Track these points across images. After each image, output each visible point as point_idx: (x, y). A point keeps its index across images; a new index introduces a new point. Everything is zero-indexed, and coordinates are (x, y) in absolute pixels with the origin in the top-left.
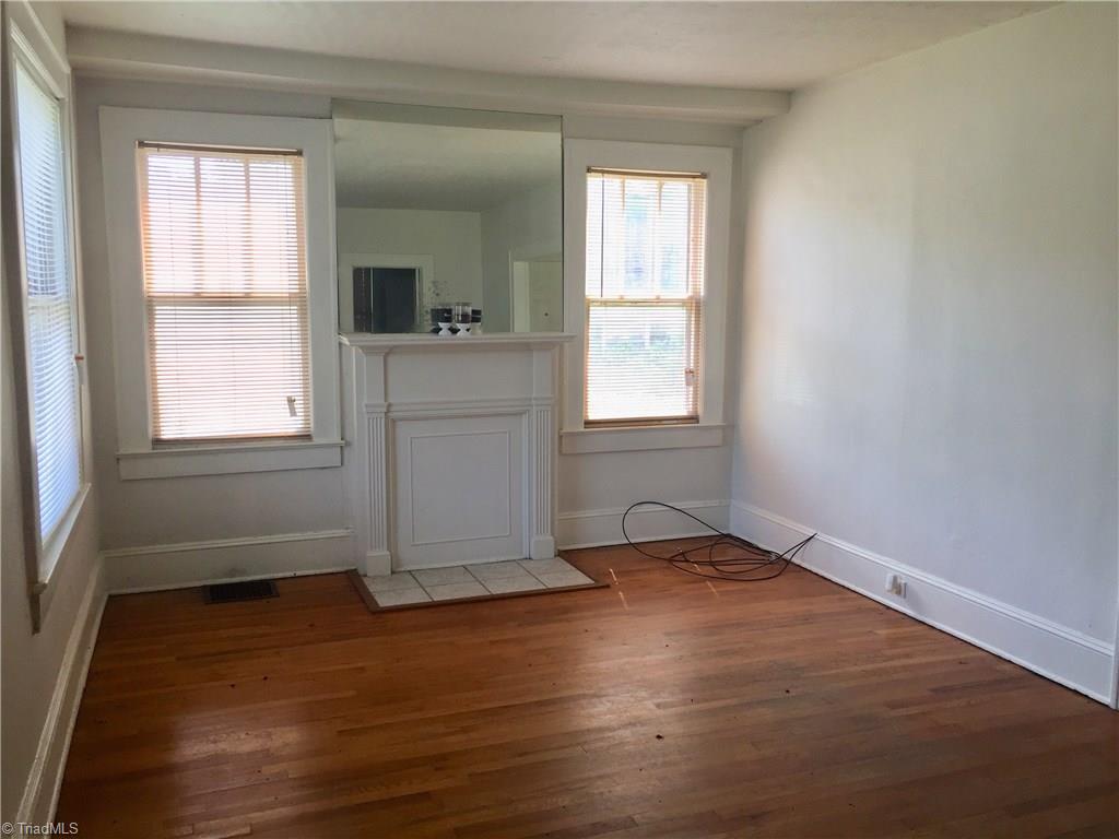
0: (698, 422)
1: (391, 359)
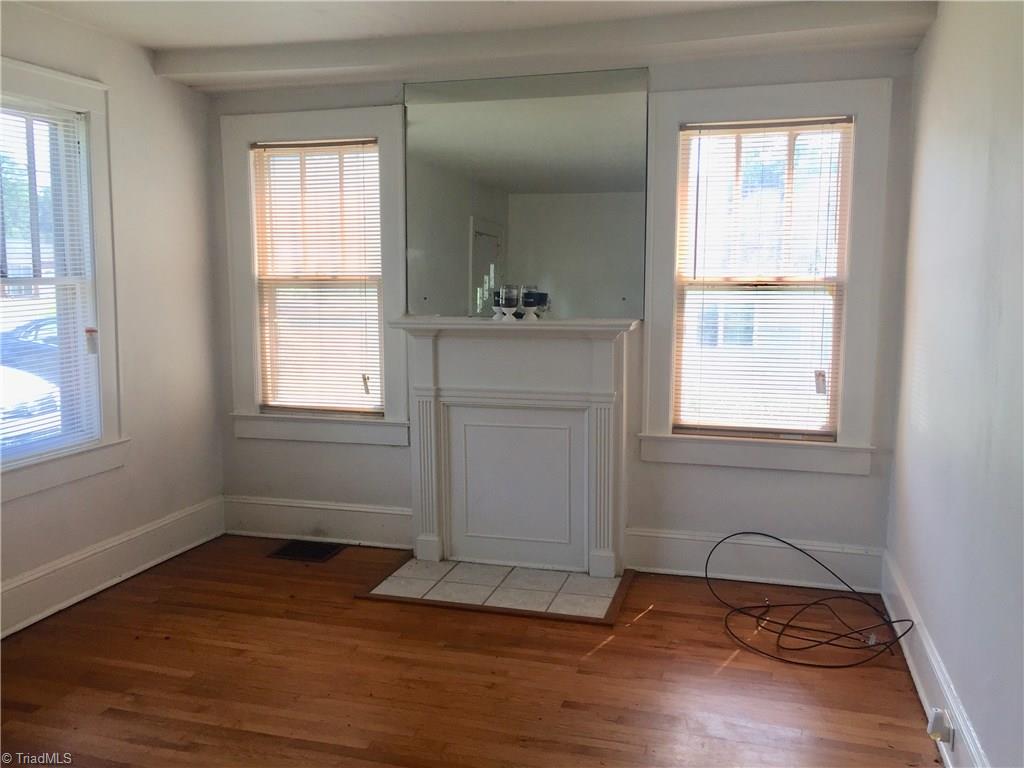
0: (835, 441)
1: (443, 344)
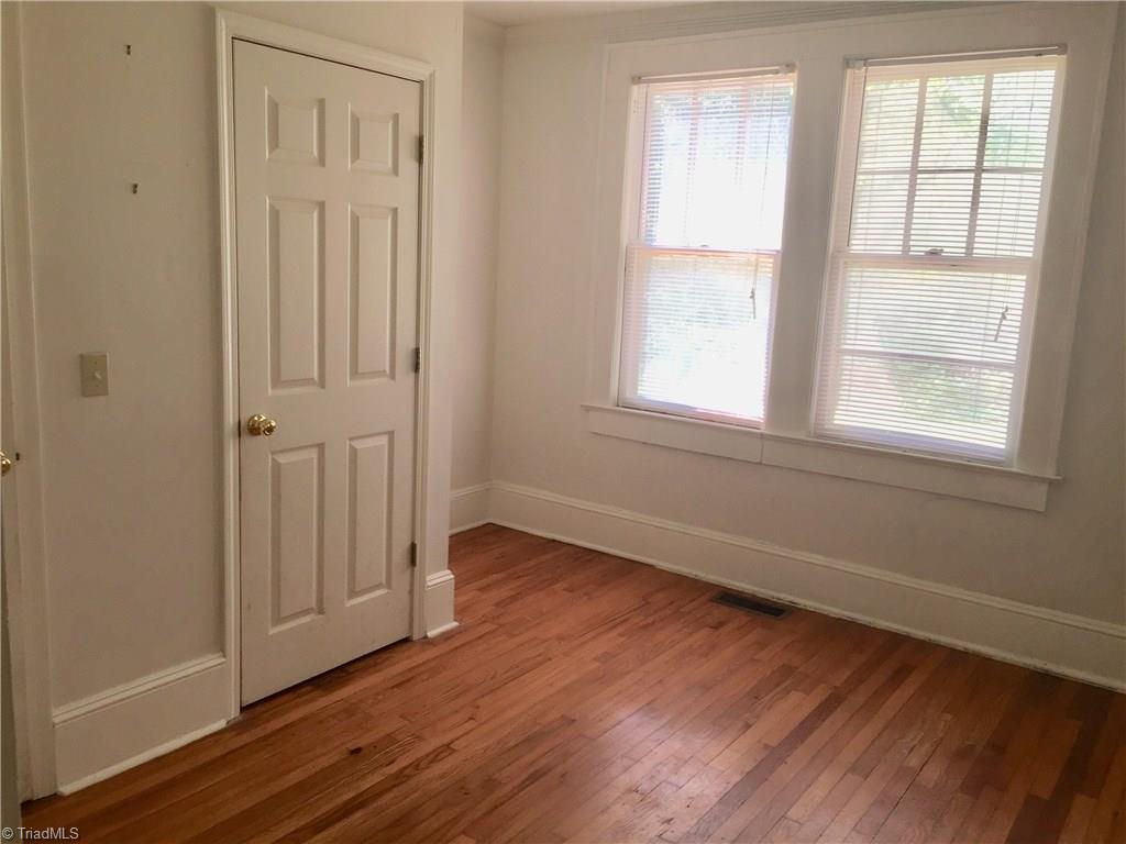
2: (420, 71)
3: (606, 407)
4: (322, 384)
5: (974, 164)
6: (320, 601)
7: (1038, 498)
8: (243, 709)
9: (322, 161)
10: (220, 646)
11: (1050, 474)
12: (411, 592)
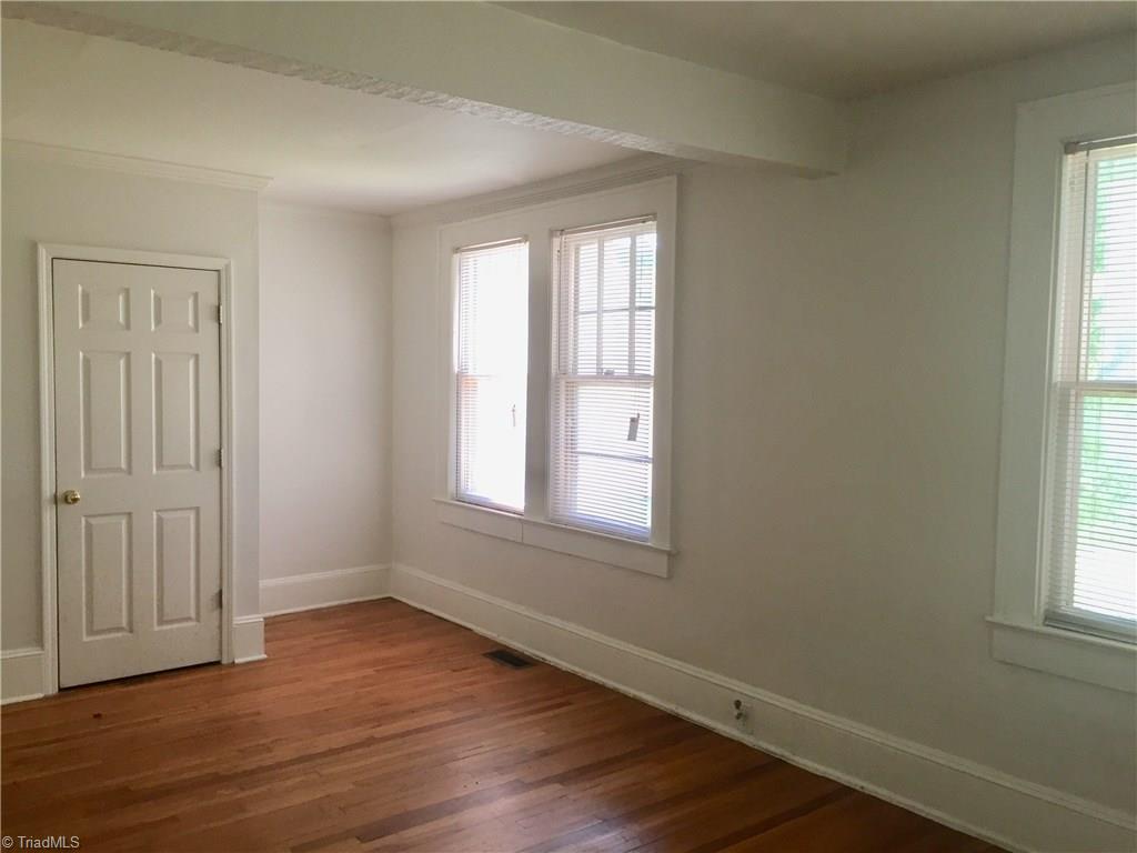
2: (218, 264)
3: (445, 500)
4: (129, 471)
5: (628, 304)
6: (130, 623)
7: (661, 565)
8: (60, 690)
9: (128, 326)
10: (40, 642)
11: (667, 547)
12: (220, 627)
